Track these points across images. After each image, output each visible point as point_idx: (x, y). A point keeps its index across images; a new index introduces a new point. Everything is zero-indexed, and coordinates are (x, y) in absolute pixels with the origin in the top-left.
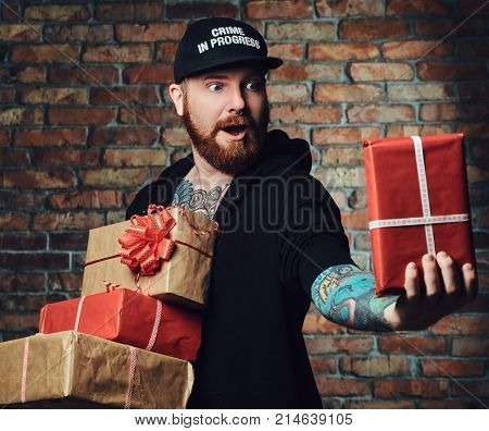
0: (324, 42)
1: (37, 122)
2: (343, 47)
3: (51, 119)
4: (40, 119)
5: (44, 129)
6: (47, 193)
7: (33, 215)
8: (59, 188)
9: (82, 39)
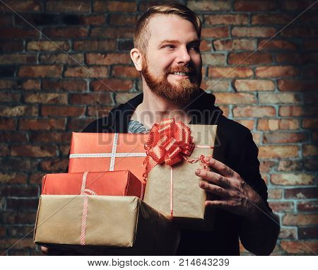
0: (218, 66)
1: (33, 115)
2: (230, 70)
3: (43, 113)
4: (36, 113)
5: (38, 120)
6: (39, 160)
7: (30, 174)
8: (47, 157)
9: (64, 62)
